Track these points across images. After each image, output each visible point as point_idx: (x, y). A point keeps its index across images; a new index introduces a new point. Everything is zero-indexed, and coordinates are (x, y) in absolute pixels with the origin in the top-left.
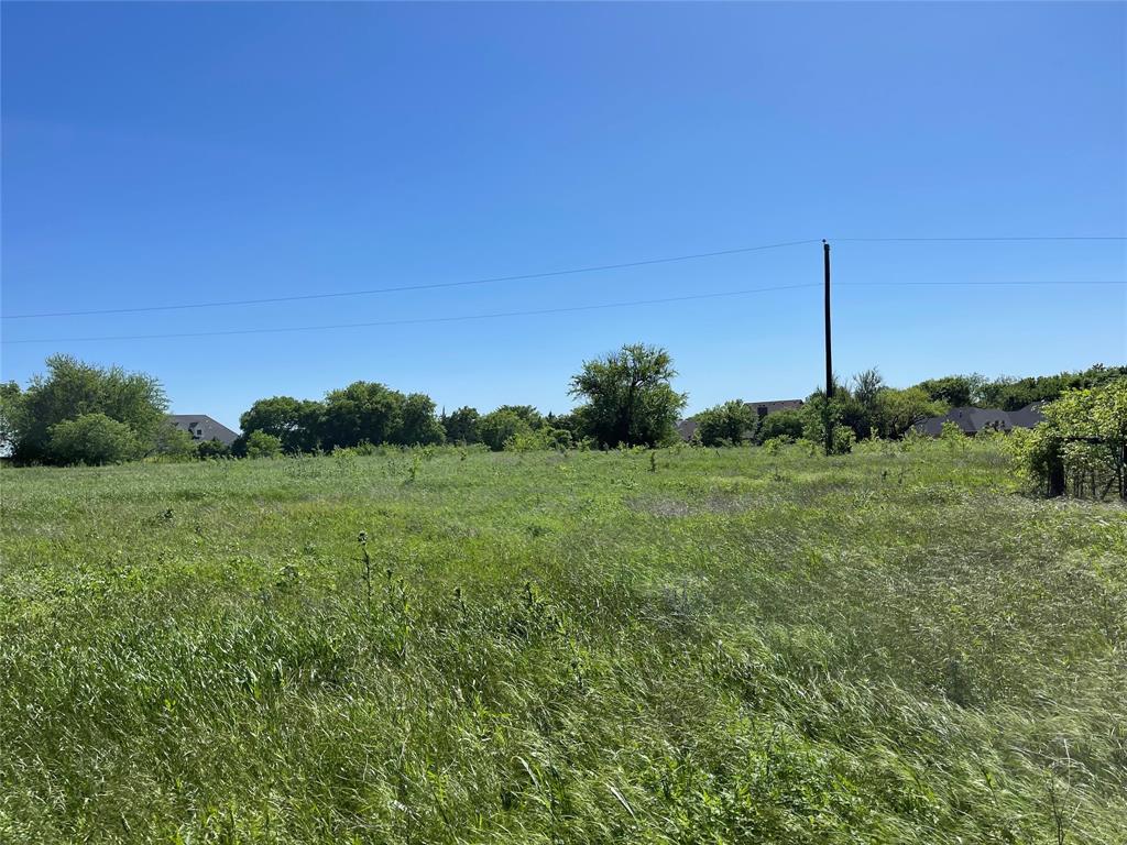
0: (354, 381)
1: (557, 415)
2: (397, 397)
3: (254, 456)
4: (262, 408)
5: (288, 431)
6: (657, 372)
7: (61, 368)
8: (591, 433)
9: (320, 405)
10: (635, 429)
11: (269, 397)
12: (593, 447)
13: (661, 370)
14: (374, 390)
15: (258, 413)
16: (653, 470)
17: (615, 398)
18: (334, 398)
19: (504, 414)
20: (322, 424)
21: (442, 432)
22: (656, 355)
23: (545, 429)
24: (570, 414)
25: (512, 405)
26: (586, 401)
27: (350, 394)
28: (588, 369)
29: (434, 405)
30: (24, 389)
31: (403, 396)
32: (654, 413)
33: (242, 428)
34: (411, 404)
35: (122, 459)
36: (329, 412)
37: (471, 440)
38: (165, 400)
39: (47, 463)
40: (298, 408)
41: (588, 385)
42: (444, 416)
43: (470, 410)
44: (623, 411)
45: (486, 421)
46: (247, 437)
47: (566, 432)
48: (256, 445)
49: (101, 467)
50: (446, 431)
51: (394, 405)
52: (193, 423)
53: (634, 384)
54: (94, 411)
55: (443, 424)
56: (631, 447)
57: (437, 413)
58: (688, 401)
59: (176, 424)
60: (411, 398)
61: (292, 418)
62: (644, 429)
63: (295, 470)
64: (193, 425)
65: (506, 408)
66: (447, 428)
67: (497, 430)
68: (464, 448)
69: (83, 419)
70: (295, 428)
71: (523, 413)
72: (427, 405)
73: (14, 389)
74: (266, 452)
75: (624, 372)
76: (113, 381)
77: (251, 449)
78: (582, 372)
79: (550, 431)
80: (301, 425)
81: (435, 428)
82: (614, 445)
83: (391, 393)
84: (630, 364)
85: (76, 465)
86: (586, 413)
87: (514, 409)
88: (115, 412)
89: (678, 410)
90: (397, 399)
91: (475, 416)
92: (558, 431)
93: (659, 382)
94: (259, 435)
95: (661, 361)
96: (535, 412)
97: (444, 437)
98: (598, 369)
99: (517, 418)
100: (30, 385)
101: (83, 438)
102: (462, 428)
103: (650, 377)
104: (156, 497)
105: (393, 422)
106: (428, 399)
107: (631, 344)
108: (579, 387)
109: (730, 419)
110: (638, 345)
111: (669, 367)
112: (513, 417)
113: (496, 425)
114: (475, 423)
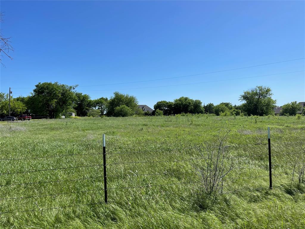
0: (181, 97)
1: (237, 105)
2: (192, 100)
3: (157, 115)
4: (159, 103)
5: (165, 109)
7: (117, 94)
8: (246, 111)
9: (173, 103)
11: (161, 101)
13: (268, 93)
14: (186, 99)
15: (158, 105)
17: (253, 101)
18: (176, 101)
19: (221, 105)
20: (173, 107)
22: (267, 89)
23: (233, 109)
25: (224, 102)
26: (244, 102)
27: (180, 100)
28: (245, 93)
29: (202, 103)
30: (109, 99)
32: (266, 105)
33: (154, 108)
34: (196, 103)
35: (129, 116)
36: (175, 105)
37: (211, 112)
38: (138, 102)
39: (114, 116)
40: (167, 103)
41: (245, 97)
42: (204, 106)
43: (211, 104)
44: (256, 105)
45: (216, 107)
46: (155, 111)
47: (237, 111)
48: (157, 113)
49: (125, 118)
51: (191, 103)
53: (259, 97)
54: (123, 104)
55: (204, 108)
56: (254, 116)
57: (202, 105)
58: (276, 102)
59: (140, 107)
60: (196, 101)
61: (166, 106)
64: (143, 107)
66: (205, 109)
67: (219, 110)
68: (208, 114)
69: (121, 106)
71: (227, 105)
72: (200, 103)
73: (107, 99)
74: (160, 115)
75: (256, 94)
76: (127, 97)
78: (243, 94)
79: (235, 110)
80: (168, 108)
81: (202, 109)
83: (190, 100)
84: (258, 91)
85: (120, 117)
86: (244, 105)
87: (224, 104)
88: (127, 104)
91: (213, 105)
93: (267, 97)
94: (158, 110)
95: (268, 91)
96: (231, 104)
97: (204, 112)
98: (248, 93)
101: (121, 111)
102: (209, 109)
104: (138, 125)
105: (191, 107)
106: (200, 101)
107: (259, 86)
108: (242, 98)
109: (293, 107)
110: (261, 86)
111: (270, 92)
112: (224, 106)
113: (219, 108)
114: (213, 107)
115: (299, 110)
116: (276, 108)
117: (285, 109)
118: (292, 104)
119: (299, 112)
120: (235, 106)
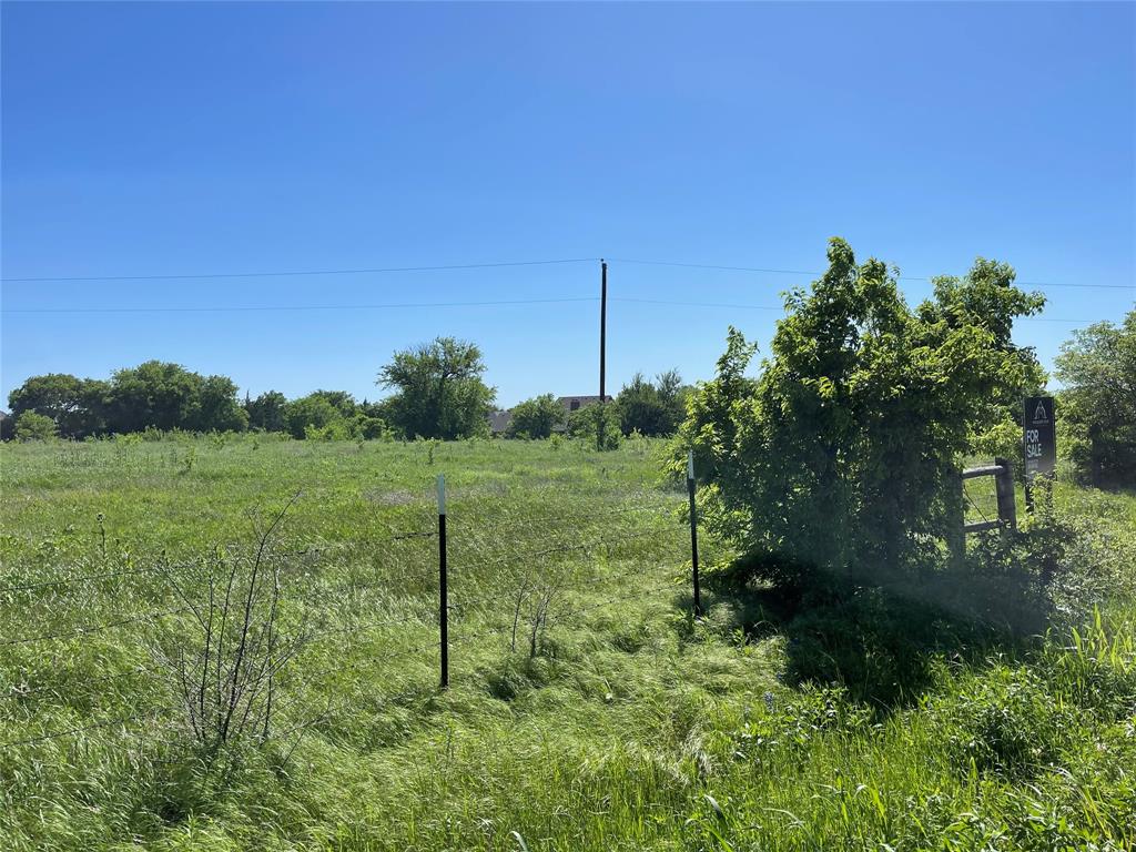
0: (146, 360)
1: (372, 401)
2: (196, 379)
3: (24, 439)
4: (36, 385)
5: (65, 412)
6: (468, 366)
9: (106, 386)
10: (444, 423)
11: (44, 375)
13: (472, 364)
14: (170, 371)
15: (29, 391)
16: (431, 463)
17: (425, 389)
18: (123, 377)
19: (316, 400)
20: (107, 405)
21: (245, 417)
22: (467, 350)
23: (358, 417)
25: (327, 389)
26: (396, 391)
27: (142, 374)
28: (399, 359)
29: (236, 389)
31: (202, 378)
32: (465, 405)
33: (10, 406)
34: (211, 387)
36: (115, 392)
37: (272, 428)
40: (78, 386)
41: (398, 375)
42: (248, 401)
43: (276, 395)
44: (432, 402)
45: (294, 406)
46: (16, 416)
47: (370, 423)
48: (27, 426)
50: (249, 416)
51: (192, 388)
53: (445, 376)
55: (246, 408)
56: (426, 440)
57: (240, 397)
58: (496, 395)
60: (211, 380)
61: (71, 398)
62: (454, 422)
63: (68, 457)
65: (319, 394)
66: (250, 412)
68: (263, 433)
70: (75, 408)
71: (336, 399)
72: (228, 388)
74: (38, 435)
75: (435, 364)
77: (21, 431)
78: (392, 362)
79: (363, 420)
80: (82, 405)
81: (236, 413)
82: (412, 438)
83: (189, 375)
84: (441, 357)
86: (396, 403)
87: (327, 395)
90: (195, 381)
91: (282, 400)
92: (371, 419)
93: (469, 375)
94: (31, 415)
95: (472, 355)
96: (349, 399)
97: (247, 424)
98: (409, 361)
99: (327, 404)
102: (268, 414)
103: (461, 370)
105: (190, 405)
106: (229, 382)
107: (443, 337)
108: (389, 377)
109: (541, 412)
110: (450, 339)
111: (479, 362)
112: (325, 404)
113: (304, 411)
114: (282, 408)
115: (559, 421)
116: (497, 414)
117: (522, 417)
118: (542, 403)
119: (557, 427)
120: (365, 403)
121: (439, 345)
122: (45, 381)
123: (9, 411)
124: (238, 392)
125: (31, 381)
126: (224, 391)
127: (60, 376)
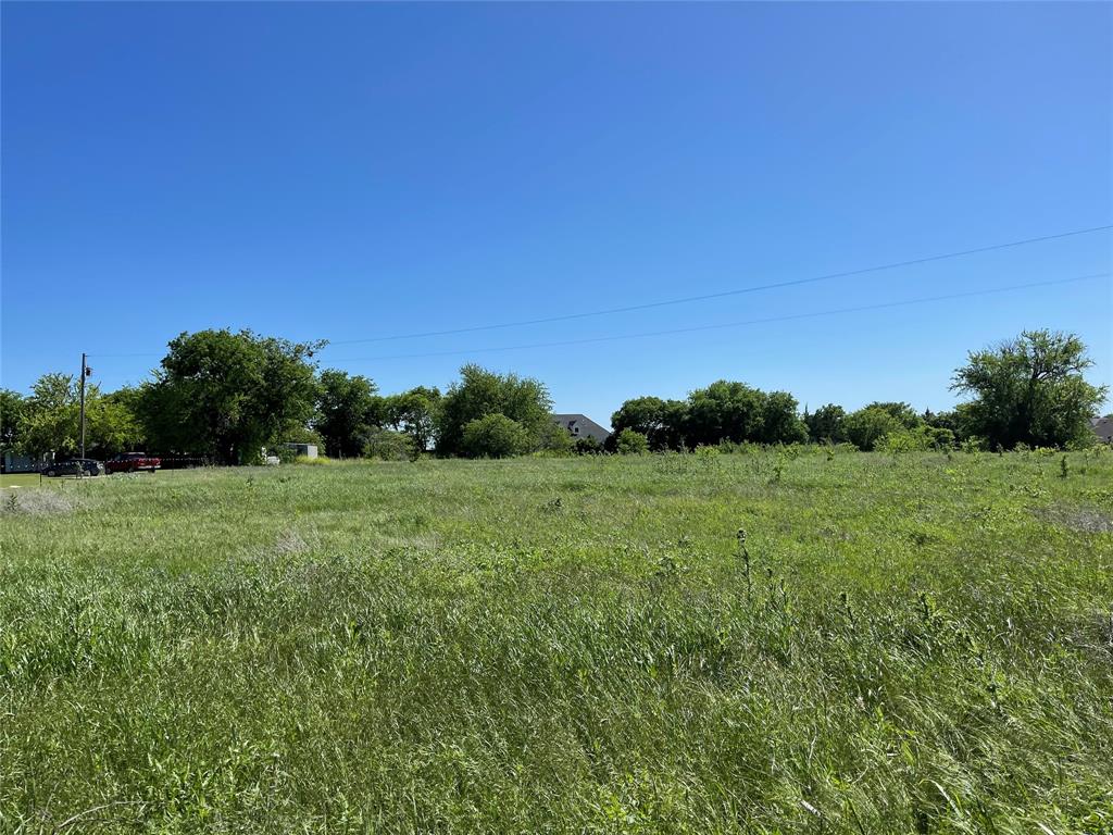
0: (715, 380)
1: (936, 412)
2: (759, 395)
3: (624, 452)
4: (631, 407)
5: (653, 429)
6: (1067, 362)
7: (471, 374)
8: (979, 433)
9: (685, 406)
10: (1037, 428)
11: (637, 398)
12: (982, 448)
13: (1071, 360)
14: (735, 388)
15: (627, 412)
16: (1064, 475)
17: (1009, 396)
18: (697, 397)
19: (873, 412)
20: (685, 422)
21: (805, 430)
22: (1064, 343)
23: (922, 428)
24: (952, 411)
25: (882, 401)
27: (712, 394)
28: (975, 360)
29: (797, 403)
30: (443, 393)
31: (764, 394)
32: (1063, 409)
33: (613, 426)
34: (773, 402)
35: (516, 453)
36: (691, 411)
37: (837, 439)
38: (549, 401)
39: (461, 456)
40: (663, 407)
41: (975, 378)
42: (806, 414)
43: (835, 408)
45: (853, 419)
46: (617, 434)
48: (625, 442)
49: (501, 460)
50: (809, 430)
51: (756, 404)
52: (572, 421)
53: (1035, 376)
54: (495, 412)
55: (806, 422)
56: (1033, 449)
57: (800, 411)
59: (558, 423)
60: (773, 396)
61: (657, 416)
62: (1050, 428)
63: (663, 465)
64: (572, 423)
65: (876, 406)
66: (809, 426)
67: (865, 429)
68: (830, 447)
69: (489, 418)
70: (660, 426)
71: (894, 410)
72: (789, 403)
73: (436, 393)
74: (635, 449)
75: (1023, 362)
76: (509, 385)
77: (622, 446)
78: (967, 364)
79: (927, 431)
80: (665, 423)
81: (797, 426)
82: (1009, 446)
83: (751, 392)
84: (1030, 353)
85: (482, 457)
87: (884, 407)
88: (511, 413)
89: (1095, 405)
90: (757, 398)
91: (841, 413)
92: (938, 430)
93: (1068, 374)
94: (628, 432)
95: (1071, 349)
96: (908, 409)
97: (807, 437)
98: (989, 361)
99: (889, 416)
100: (448, 390)
101: (488, 435)
102: (826, 426)
103: (1057, 368)
104: (545, 487)
105: (754, 420)
106: (790, 397)
107: (1031, 330)
110: (1040, 332)
111: (1081, 356)
112: (885, 415)
113: (864, 423)
114: (841, 421)
120: (927, 413)
121: (1026, 340)
122: (638, 403)
123: (611, 430)
124: (797, 407)
125: (627, 404)
126: (786, 406)
127: (650, 398)
